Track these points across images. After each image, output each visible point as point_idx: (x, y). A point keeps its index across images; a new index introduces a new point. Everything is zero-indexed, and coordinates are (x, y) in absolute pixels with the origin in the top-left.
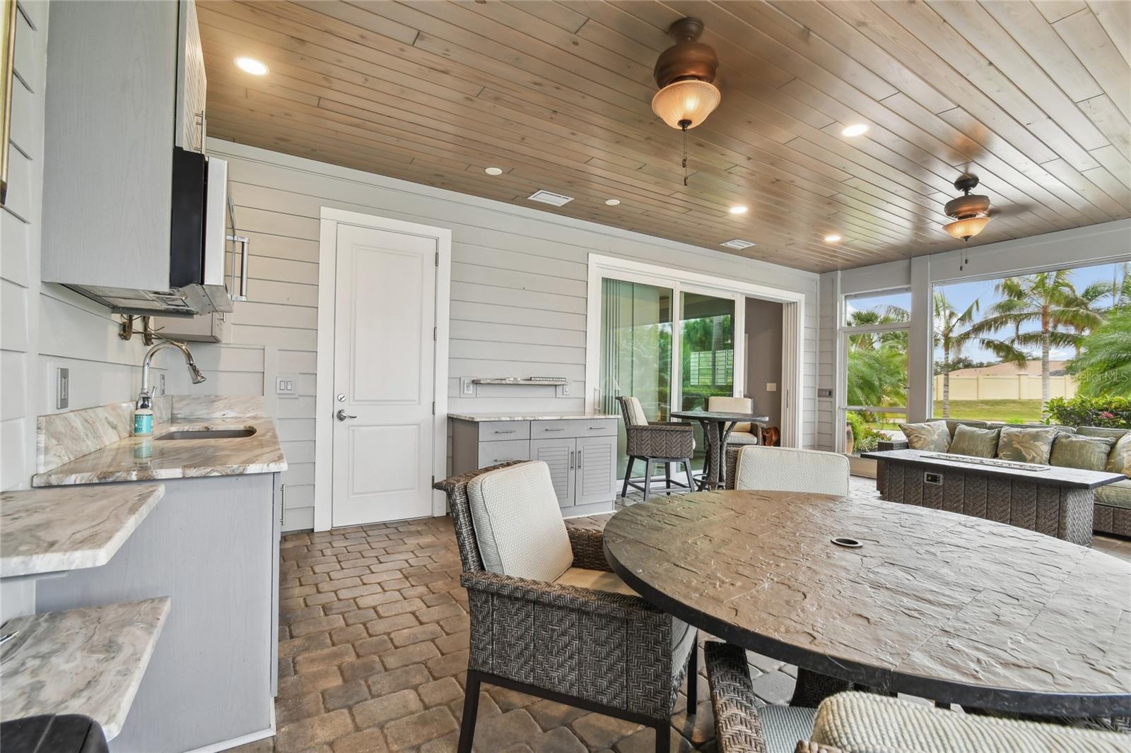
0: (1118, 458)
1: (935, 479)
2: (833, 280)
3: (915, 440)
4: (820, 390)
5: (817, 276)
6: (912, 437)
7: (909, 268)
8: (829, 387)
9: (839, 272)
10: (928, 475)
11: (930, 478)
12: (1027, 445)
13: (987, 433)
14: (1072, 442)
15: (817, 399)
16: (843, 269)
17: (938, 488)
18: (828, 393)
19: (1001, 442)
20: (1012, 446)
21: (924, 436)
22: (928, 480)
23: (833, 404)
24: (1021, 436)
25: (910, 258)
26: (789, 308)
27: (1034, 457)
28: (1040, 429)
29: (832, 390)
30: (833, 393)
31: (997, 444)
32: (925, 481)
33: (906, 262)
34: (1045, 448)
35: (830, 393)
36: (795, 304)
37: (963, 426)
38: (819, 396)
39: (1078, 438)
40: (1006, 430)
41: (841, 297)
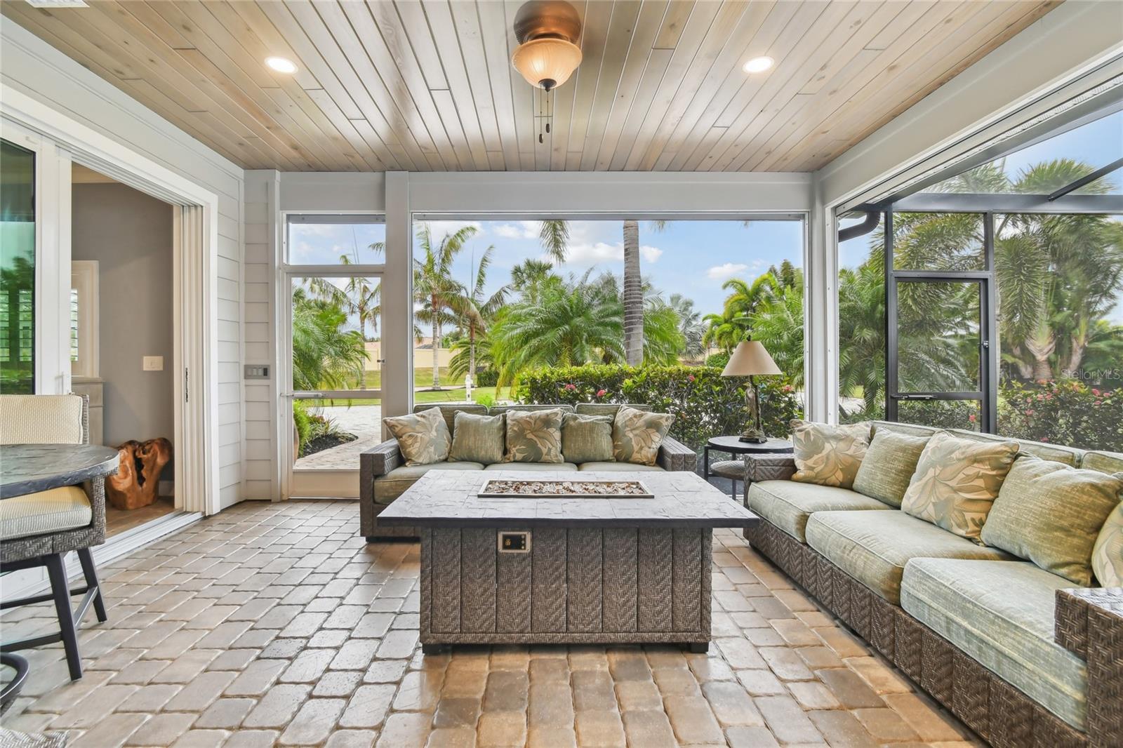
0: (625, 440)
1: (517, 543)
2: (267, 184)
3: (410, 442)
4: (247, 367)
5: (240, 172)
6: (404, 437)
7: (382, 187)
8: (262, 362)
9: (278, 173)
10: (505, 538)
11: (508, 543)
12: (541, 434)
13: (492, 422)
14: (581, 424)
15: (243, 382)
16: (284, 169)
17: (524, 559)
18: (261, 372)
19: (509, 433)
20: (525, 437)
21: (420, 435)
22: (505, 547)
23: (270, 389)
24: (533, 422)
25: (384, 172)
26: (187, 214)
27: (550, 449)
28: (548, 411)
29: (269, 366)
30: (271, 372)
31: (505, 436)
32: (501, 549)
33: (376, 176)
34: (557, 435)
35: (266, 372)
36: (199, 209)
37: (462, 414)
38: (247, 377)
39: (584, 418)
40: (513, 415)
41: (281, 214)
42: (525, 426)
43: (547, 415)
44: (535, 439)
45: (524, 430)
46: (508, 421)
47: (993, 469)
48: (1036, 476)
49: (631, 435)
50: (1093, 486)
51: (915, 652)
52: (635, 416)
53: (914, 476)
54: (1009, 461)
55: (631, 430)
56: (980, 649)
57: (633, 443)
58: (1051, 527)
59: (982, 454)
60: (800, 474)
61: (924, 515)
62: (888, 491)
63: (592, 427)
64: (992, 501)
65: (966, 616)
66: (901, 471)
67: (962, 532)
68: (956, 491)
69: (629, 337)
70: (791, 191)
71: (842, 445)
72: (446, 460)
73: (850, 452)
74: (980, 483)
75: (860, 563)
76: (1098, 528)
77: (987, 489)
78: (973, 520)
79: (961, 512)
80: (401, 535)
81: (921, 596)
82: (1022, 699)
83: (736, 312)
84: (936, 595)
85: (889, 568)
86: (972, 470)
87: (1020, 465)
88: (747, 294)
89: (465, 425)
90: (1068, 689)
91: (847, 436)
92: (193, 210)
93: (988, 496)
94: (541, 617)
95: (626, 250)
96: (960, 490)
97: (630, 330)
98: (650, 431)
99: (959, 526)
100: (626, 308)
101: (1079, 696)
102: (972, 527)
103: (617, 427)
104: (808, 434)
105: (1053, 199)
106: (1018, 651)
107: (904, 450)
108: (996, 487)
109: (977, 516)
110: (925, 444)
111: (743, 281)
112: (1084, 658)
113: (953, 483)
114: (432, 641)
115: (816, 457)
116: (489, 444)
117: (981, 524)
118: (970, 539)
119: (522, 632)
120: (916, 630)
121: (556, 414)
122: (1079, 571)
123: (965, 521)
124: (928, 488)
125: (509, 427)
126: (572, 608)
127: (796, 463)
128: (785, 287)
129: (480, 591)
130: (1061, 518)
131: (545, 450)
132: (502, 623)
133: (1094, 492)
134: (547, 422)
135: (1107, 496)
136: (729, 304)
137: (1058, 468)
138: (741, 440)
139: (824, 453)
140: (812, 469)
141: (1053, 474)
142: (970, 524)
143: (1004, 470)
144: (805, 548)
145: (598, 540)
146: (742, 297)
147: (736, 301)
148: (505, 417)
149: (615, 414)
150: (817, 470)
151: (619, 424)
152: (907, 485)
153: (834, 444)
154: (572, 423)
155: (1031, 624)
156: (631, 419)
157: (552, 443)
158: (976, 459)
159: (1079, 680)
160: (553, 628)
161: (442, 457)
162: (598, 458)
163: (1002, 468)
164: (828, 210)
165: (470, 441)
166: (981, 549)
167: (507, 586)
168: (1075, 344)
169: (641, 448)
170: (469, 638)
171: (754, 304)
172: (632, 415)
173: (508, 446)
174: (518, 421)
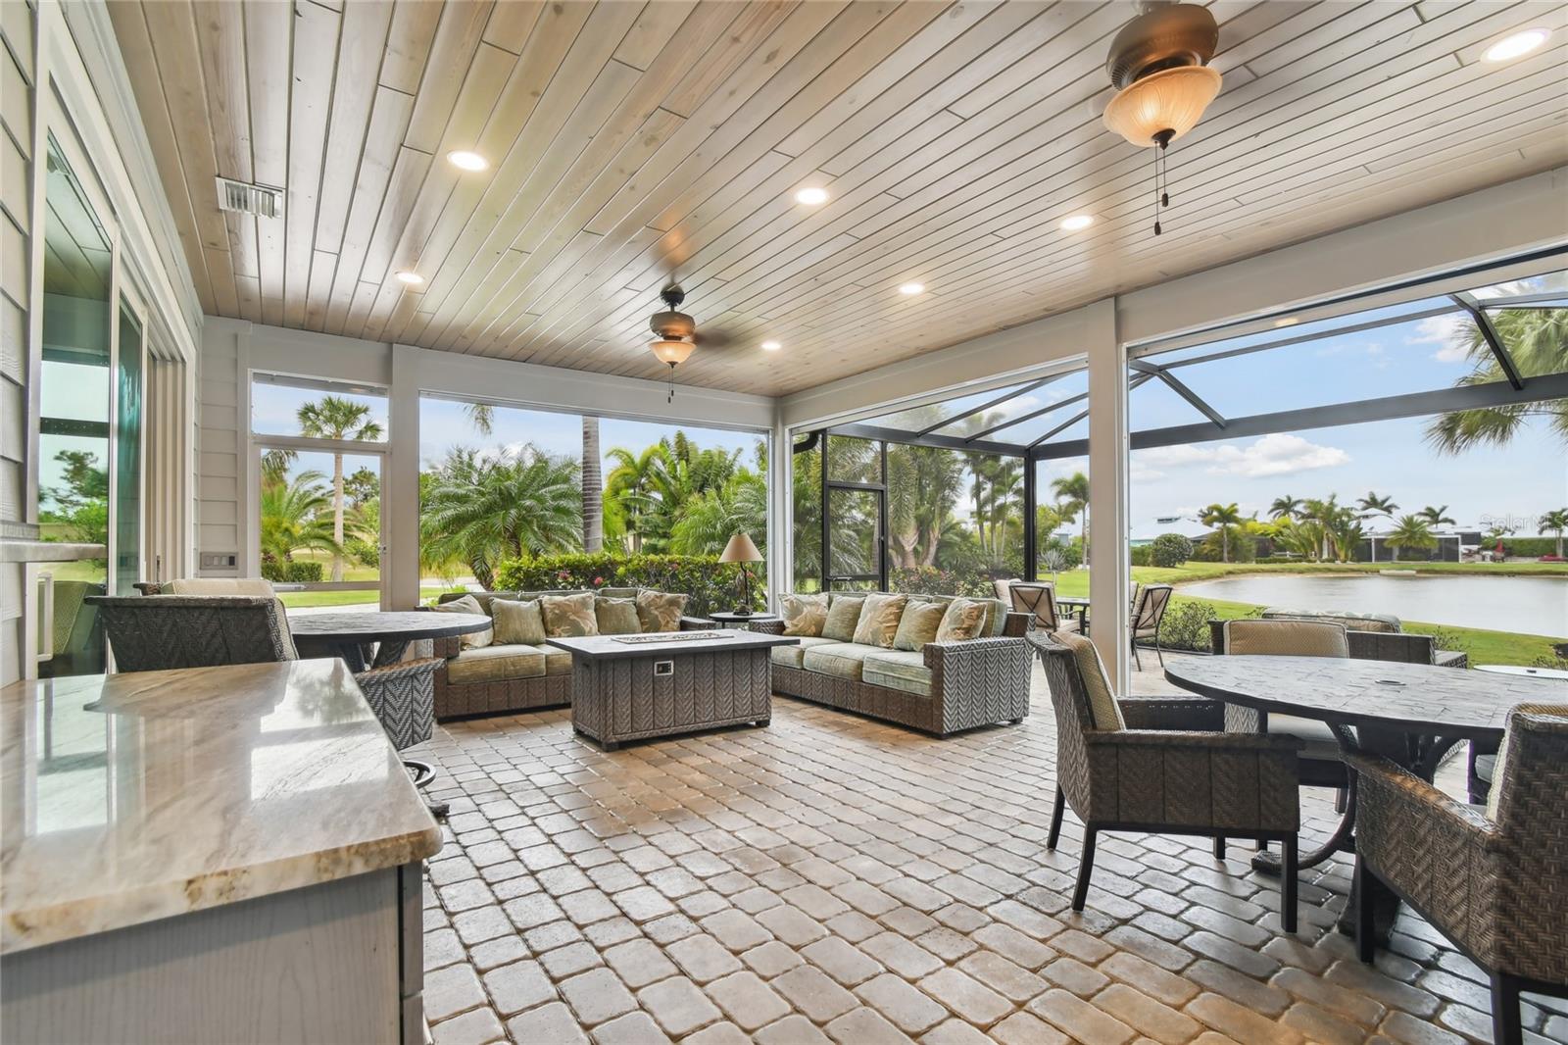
0: (651, 615)
1: (666, 668)
2: (236, 337)
4: (204, 556)
7: (388, 360)
8: (227, 547)
9: (250, 324)
10: (659, 666)
11: (661, 669)
13: (531, 607)
14: (613, 605)
15: (199, 573)
17: (669, 679)
18: (225, 561)
19: (549, 616)
20: (568, 618)
22: (658, 672)
24: (572, 605)
25: (391, 344)
27: (591, 628)
28: (583, 595)
29: (237, 553)
30: (239, 561)
31: (543, 619)
32: (656, 674)
33: (381, 347)
34: (594, 615)
35: (232, 561)
36: (180, 366)
37: (497, 600)
38: (203, 566)
39: (614, 601)
40: (550, 600)
41: (250, 371)
42: (567, 609)
43: (584, 598)
44: (578, 619)
45: (566, 612)
46: (545, 606)
47: (897, 609)
48: (915, 609)
49: (656, 613)
51: (871, 701)
52: (657, 597)
53: (860, 620)
54: (904, 604)
55: (656, 609)
56: (898, 683)
57: (660, 619)
58: (921, 631)
59: (892, 602)
60: (788, 631)
61: (866, 641)
62: (843, 633)
63: (623, 607)
64: (897, 626)
65: (893, 671)
66: (851, 619)
67: (885, 645)
68: (881, 623)
69: (588, 524)
70: (759, 410)
71: (814, 608)
72: (491, 644)
73: (819, 613)
74: (892, 617)
75: (841, 666)
76: (937, 628)
77: (895, 619)
78: (889, 637)
79: (884, 634)
80: (476, 712)
81: (873, 670)
82: (913, 695)
83: (621, 489)
84: (879, 667)
85: (857, 663)
86: (888, 611)
87: (908, 605)
88: (635, 467)
89: (507, 611)
90: (927, 682)
91: (816, 602)
92: (170, 367)
93: (895, 624)
94: (680, 716)
95: (585, 433)
96: (883, 622)
97: (591, 517)
98: (672, 608)
99: (883, 642)
100: (586, 495)
101: (930, 683)
103: (642, 607)
104: (792, 602)
105: (918, 436)
106: (911, 676)
107: (851, 606)
108: (898, 618)
109: (891, 635)
110: (863, 603)
111: (630, 452)
112: (932, 668)
113: (880, 619)
114: (614, 741)
115: (798, 618)
116: (534, 627)
117: (892, 639)
118: (888, 648)
119: (669, 727)
120: (871, 689)
121: (590, 597)
123: (886, 638)
124: (867, 626)
125: (548, 610)
126: (697, 708)
127: (785, 624)
128: (678, 463)
129: (644, 702)
130: (925, 625)
131: (588, 626)
132: (657, 722)
133: (935, 612)
134: (584, 603)
135: (940, 613)
136: (613, 478)
137: (922, 604)
138: (735, 614)
139: (804, 613)
140: (796, 626)
141: (921, 607)
142: (888, 639)
143: (902, 609)
144: (803, 671)
145: (712, 662)
146: (628, 470)
147: (620, 476)
148: (540, 602)
149: (636, 596)
150: (799, 626)
151: (643, 604)
152: (856, 626)
153: (809, 607)
154: (603, 605)
155: (916, 666)
156: (654, 599)
157: (590, 621)
158: (890, 605)
159: (930, 677)
160: (687, 721)
161: (489, 642)
163: (901, 608)
164: (787, 430)
165: (515, 625)
166: (890, 650)
167: (660, 697)
168: (932, 536)
169: (668, 622)
170: (637, 735)
171: (643, 480)
172: (652, 597)
173: (550, 628)
174: (558, 605)
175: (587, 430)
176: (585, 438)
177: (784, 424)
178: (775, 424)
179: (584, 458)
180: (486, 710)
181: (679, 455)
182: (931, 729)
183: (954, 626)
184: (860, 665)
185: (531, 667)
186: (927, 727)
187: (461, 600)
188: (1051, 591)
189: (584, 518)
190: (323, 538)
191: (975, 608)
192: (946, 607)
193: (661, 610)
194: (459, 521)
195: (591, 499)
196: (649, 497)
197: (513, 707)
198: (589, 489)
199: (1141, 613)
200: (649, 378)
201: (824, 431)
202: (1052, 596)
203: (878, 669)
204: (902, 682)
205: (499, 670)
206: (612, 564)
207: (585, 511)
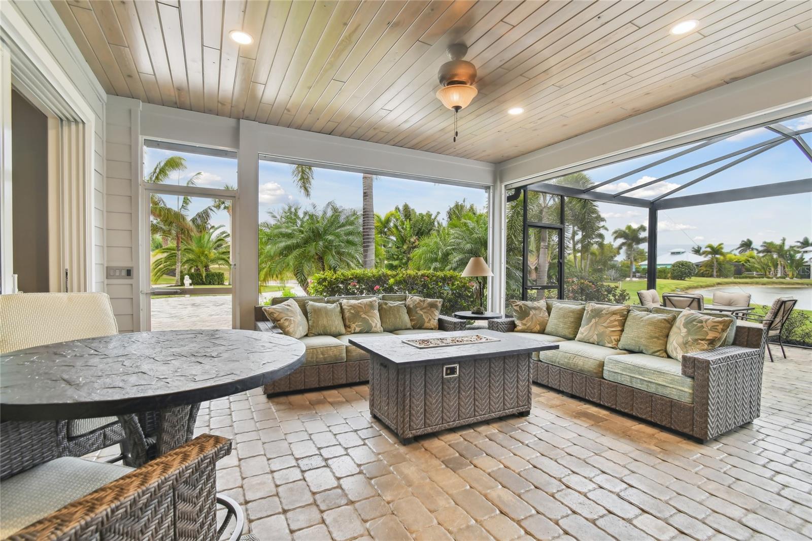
0: (418, 315)
1: (452, 371)
2: (130, 111)
3: (287, 324)
4: (109, 269)
5: (105, 96)
6: (282, 321)
7: (237, 131)
8: (127, 264)
9: (141, 103)
10: (447, 369)
11: (449, 372)
13: (334, 308)
14: (390, 307)
15: (106, 282)
16: (146, 100)
17: (455, 379)
18: (124, 273)
19: (347, 315)
20: (360, 316)
22: (447, 374)
23: (134, 287)
25: (239, 119)
26: (66, 129)
27: (376, 324)
28: (370, 299)
29: (132, 267)
30: (134, 273)
31: (343, 317)
32: (445, 377)
33: (232, 122)
34: (378, 314)
35: (129, 273)
36: (81, 125)
37: (311, 303)
38: (108, 276)
39: (391, 303)
40: (348, 303)
41: (141, 138)
42: (359, 309)
43: (371, 302)
44: (367, 318)
45: (359, 312)
46: (344, 307)
47: (621, 317)
48: (641, 318)
49: (421, 313)
50: (665, 320)
51: (613, 396)
52: (421, 301)
53: (583, 324)
54: (626, 313)
55: (421, 310)
56: (647, 386)
57: (424, 317)
58: (652, 337)
59: (615, 311)
60: (519, 328)
62: (567, 333)
63: (398, 309)
64: (622, 331)
65: (640, 374)
66: (573, 322)
67: (610, 345)
68: (606, 327)
69: (365, 251)
71: (537, 312)
72: (307, 336)
73: (542, 315)
76: (667, 336)
77: (619, 326)
78: (615, 339)
79: (609, 336)
80: (295, 389)
81: (617, 371)
82: (668, 399)
84: (624, 369)
85: (598, 362)
86: (612, 318)
87: (631, 314)
88: (381, 223)
89: (317, 311)
90: (686, 390)
91: (539, 307)
92: (73, 126)
93: (619, 329)
94: (463, 411)
95: (365, 193)
96: (609, 327)
97: (368, 246)
98: (432, 309)
99: (609, 343)
101: (691, 391)
102: (614, 343)
103: (411, 310)
104: (521, 307)
105: (583, 193)
106: (666, 382)
107: (573, 312)
108: (623, 324)
109: (616, 338)
110: (584, 309)
112: (693, 378)
113: (605, 325)
114: (411, 436)
115: (527, 319)
116: (337, 323)
117: (619, 341)
118: (614, 348)
119: (454, 421)
120: (614, 386)
121: (375, 301)
122: (662, 353)
123: (611, 340)
124: (593, 328)
125: (346, 311)
126: (476, 403)
127: (516, 323)
128: (405, 220)
129: (434, 401)
130: (655, 333)
131: (374, 325)
132: (445, 417)
133: (665, 322)
134: (371, 306)
135: (669, 323)
137: (648, 315)
138: (473, 313)
139: (531, 316)
140: (524, 325)
141: (648, 317)
142: (614, 341)
144: (540, 363)
145: (488, 364)
146: (378, 225)
148: (341, 304)
149: (405, 300)
150: (528, 325)
151: (411, 306)
152: (579, 328)
153: (534, 311)
154: (384, 306)
155: (668, 371)
156: (418, 303)
157: (376, 321)
158: (613, 313)
159: (691, 386)
160: (468, 416)
161: (305, 334)
162: (403, 328)
163: (624, 316)
164: (502, 187)
165: (324, 321)
166: (618, 351)
167: (448, 396)
169: (430, 320)
170: (429, 430)
171: (386, 230)
172: (418, 301)
173: (348, 323)
174: (353, 307)
175: (365, 191)
176: (364, 196)
177: (501, 182)
178: (495, 182)
179: (364, 209)
180: (303, 388)
181: (406, 216)
182: (691, 433)
183: (696, 337)
184: (602, 365)
185: (335, 355)
186: (687, 431)
187: (285, 303)
188: (701, 300)
189: (364, 247)
190: (223, 259)
191: (720, 322)
192: (674, 319)
193: (425, 310)
194: (289, 249)
195: (368, 235)
196: (389, 239)
197: (322, 385)
198: (367, 229)
199: (774, 319)
200: (413, 147)
201: (524, 187)
202: (702, 304)
203: (623, 370)
204: (653, 386)
205: (312, 358)
206: (384, 276)
207: (364, 243)
